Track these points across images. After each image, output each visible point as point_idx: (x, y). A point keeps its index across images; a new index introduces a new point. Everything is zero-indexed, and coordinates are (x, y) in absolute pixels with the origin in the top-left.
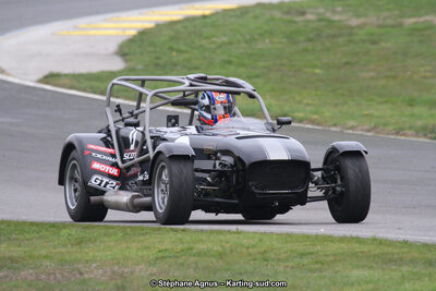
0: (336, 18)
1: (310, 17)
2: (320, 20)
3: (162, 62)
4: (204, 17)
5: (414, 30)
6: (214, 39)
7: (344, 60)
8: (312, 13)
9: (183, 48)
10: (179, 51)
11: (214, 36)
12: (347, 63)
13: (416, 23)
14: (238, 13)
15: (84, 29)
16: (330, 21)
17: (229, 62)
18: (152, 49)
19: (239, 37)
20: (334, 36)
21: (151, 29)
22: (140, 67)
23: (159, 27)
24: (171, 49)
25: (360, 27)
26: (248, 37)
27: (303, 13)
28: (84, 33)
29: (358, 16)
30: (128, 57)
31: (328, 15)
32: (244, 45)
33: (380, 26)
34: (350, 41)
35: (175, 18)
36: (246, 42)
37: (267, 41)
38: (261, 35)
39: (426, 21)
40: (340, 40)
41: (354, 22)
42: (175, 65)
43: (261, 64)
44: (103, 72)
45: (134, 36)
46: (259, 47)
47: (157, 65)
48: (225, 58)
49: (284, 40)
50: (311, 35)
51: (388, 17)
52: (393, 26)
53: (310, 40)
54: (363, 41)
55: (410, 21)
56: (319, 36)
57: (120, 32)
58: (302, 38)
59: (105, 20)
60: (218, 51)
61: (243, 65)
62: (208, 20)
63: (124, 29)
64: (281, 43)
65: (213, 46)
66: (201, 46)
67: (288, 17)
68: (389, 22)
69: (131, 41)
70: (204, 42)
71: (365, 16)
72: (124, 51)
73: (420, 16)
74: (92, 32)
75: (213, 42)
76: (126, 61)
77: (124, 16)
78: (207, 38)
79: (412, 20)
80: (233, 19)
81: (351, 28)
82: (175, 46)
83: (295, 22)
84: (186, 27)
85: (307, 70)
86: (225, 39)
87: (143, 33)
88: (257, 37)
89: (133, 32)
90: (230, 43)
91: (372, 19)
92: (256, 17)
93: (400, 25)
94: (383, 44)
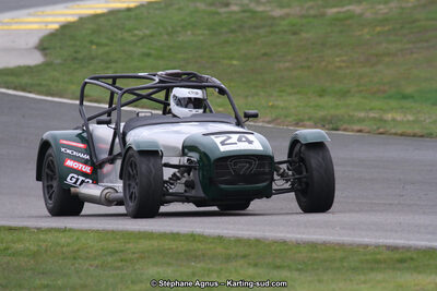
0: (260, 8)
1: (235, 8)
2: (244, 11)
3: (80, 56)
4: (129, 9)
5: (336, 20)
6: (136, 32)
7: (263, 51)
8: (236, 4)
9: (104, 41)
10: (98, 45)
11: (136, 29)
12: (265, 54)
13: (339, 13)
14: (163, 5)
15: (7, 23)
16: (254, 12)
17: (148, 55)
18: (72, 43)
19: (161, 29)
20: (256, 27)
21: (74, 22)
22: (59, 61)
23: (83, 20)
24: (92, 42)
25: (282, 18)
26: (170, 29)
27: (227, 5)
28: (6, 27)
29: (281, 7)
30: (48, 52)
31: (253, 6)
32: (166, 37)
33: (303, 17)
34: (272, 32)
35: (99, 11)
36: (168, 34)
37: (189, 33)
38: (183, 27)
39: (349, 11)
40: (262, 31)
41: (278, 12)
42: (93, 59)
43: (180, 56)
44: (20, 67)
45: (57, 30)
46: (180, 39)
47: (76, 59)
48: (145, 50)
49: (206, 32)
50: (233, 27)
51: (311, 7)
52: (315, 16)
53: (232, 31)
54: (285, 32)
55: (332, 11)
56: (241, 27)
57: (43, 26)
58: (224, 30)
59: (29, 15)
60: (139, 44)
61: (162, 58)
62: (132, 14)
63: (47, 23)
64: (202, 35)
65: (135, 39)
66: (122, 39)
67: (213, 9)
68: (312, 12)
69: (53, 35)
70: (126, 35)
71: (289, 6)
72: (44, 46)
73: (343, 6)
74: (14, 27)
75: (135, 35)
76: (45, 55)
77: (49, 9)
78: (129, 31)
79: (335, 10)
80: (157, 12)
81: (274, 18)
82: (96, 40)
83: (218, 14)
84: (109, 20)
85: (226, 62)
86: (147, 32)
87: (65, 27)
88: (179, 29)
89: (56, 26)
90: (152, 36)
91: (295, 10)
92: (180, 9)
93: (323, 15)
94: (304, 35)
